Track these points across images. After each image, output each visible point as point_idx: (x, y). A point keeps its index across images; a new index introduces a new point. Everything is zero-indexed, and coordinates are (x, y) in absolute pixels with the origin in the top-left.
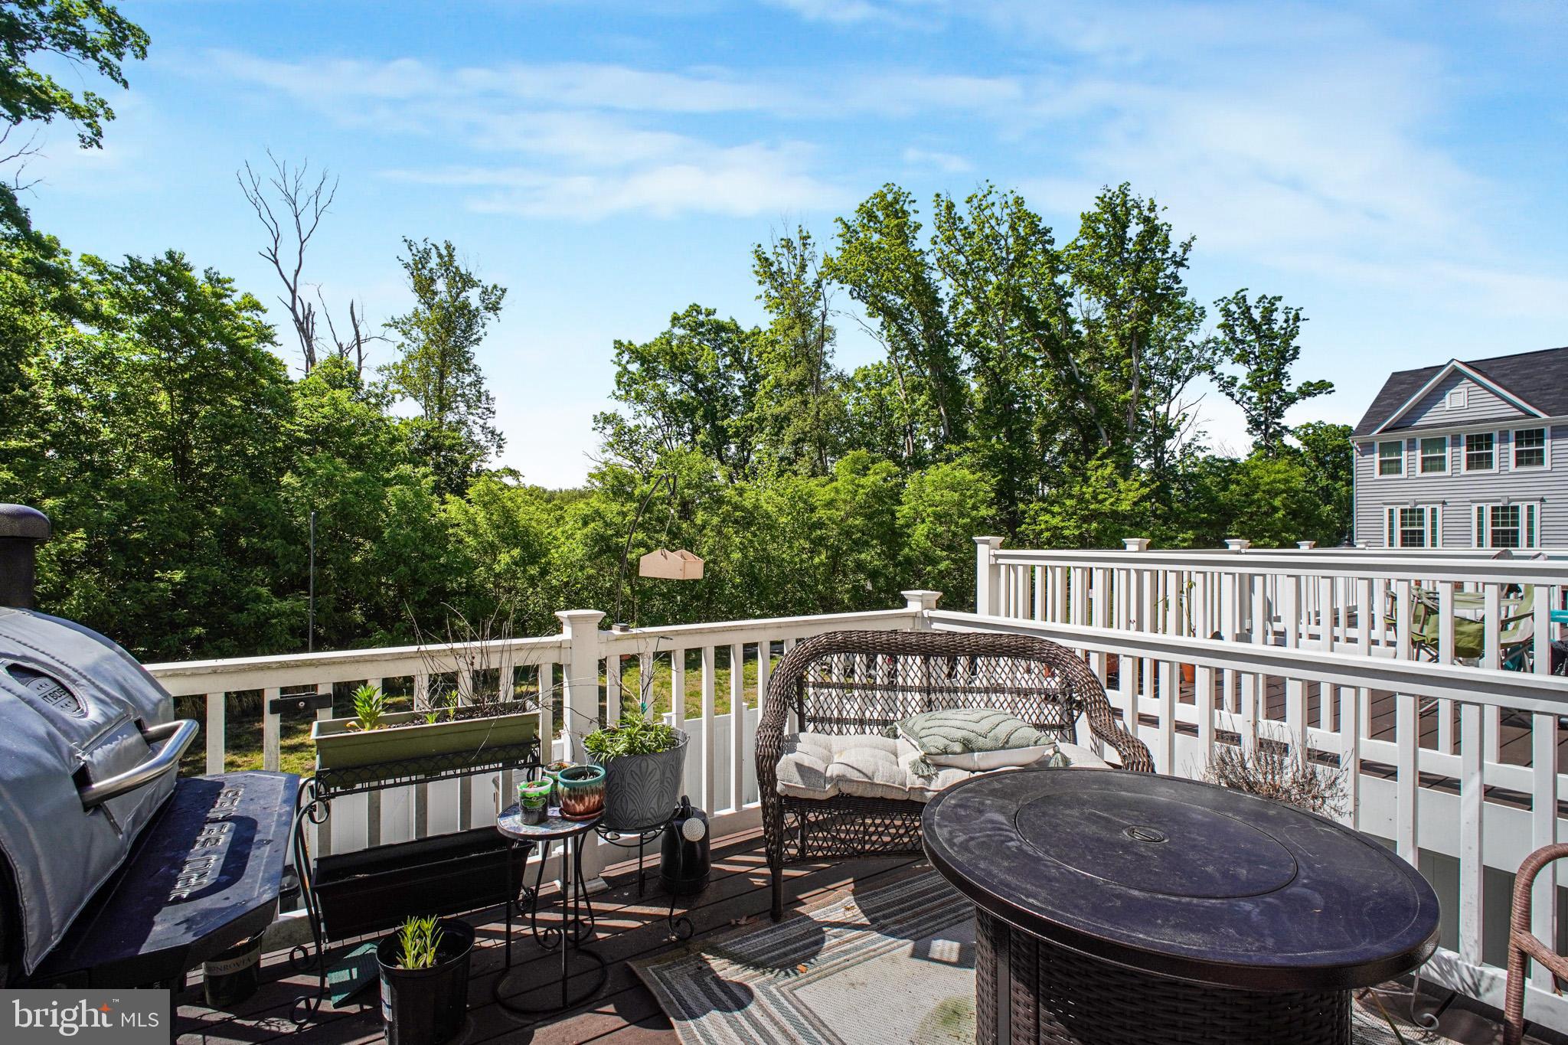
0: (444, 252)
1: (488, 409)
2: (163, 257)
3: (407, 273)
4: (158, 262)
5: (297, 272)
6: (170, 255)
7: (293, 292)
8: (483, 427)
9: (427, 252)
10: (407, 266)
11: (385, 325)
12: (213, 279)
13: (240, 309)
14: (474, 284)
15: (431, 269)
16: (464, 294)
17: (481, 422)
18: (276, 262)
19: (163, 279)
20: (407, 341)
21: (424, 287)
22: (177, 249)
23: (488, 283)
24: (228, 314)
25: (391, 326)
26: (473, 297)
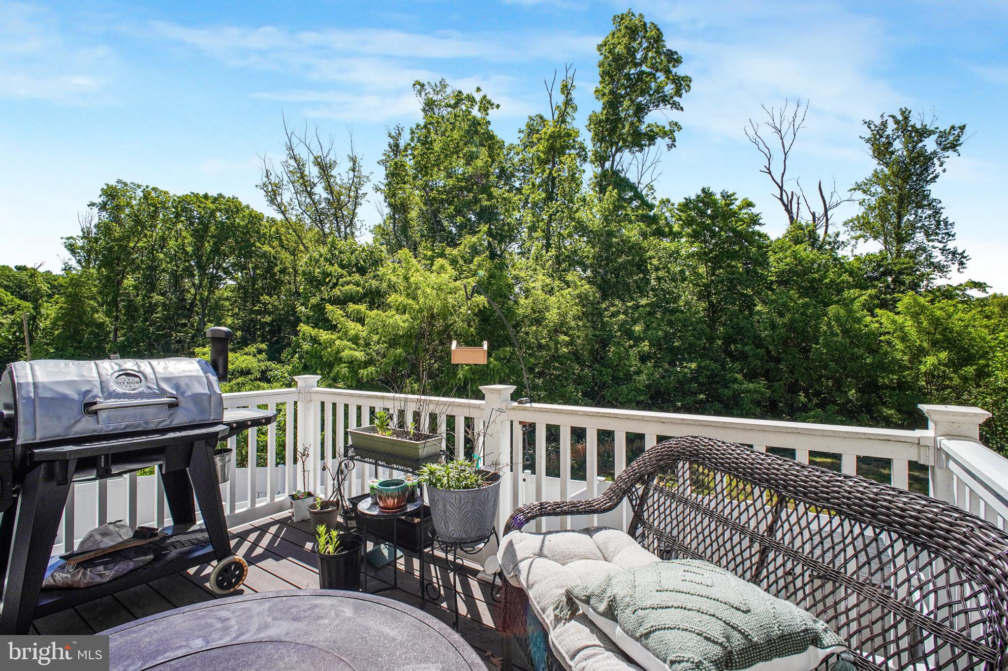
0: (900, 118)
1: (947, 234)
2: (700, 193)
3: (869, 145)
4: (698, 196)
5: (783, 174)
6: (703, 190)
7: (781, 188)
8: (943, 250)
9: (884, 124)
10: (868, 141)
11: (850, 190)
12: (726, 196)
13: (740, 209)
14: (931, 133)
15: (888, 136)
16: (920, 145)
17: (941, 246)
18: (770, 173)
19: (701, 205)
20: (868, 197)
21: (881, 150)
22: (706, 186)
23: (944, 126)
24: (734, 214)
25: (855, 189)
26: (930, 144)
